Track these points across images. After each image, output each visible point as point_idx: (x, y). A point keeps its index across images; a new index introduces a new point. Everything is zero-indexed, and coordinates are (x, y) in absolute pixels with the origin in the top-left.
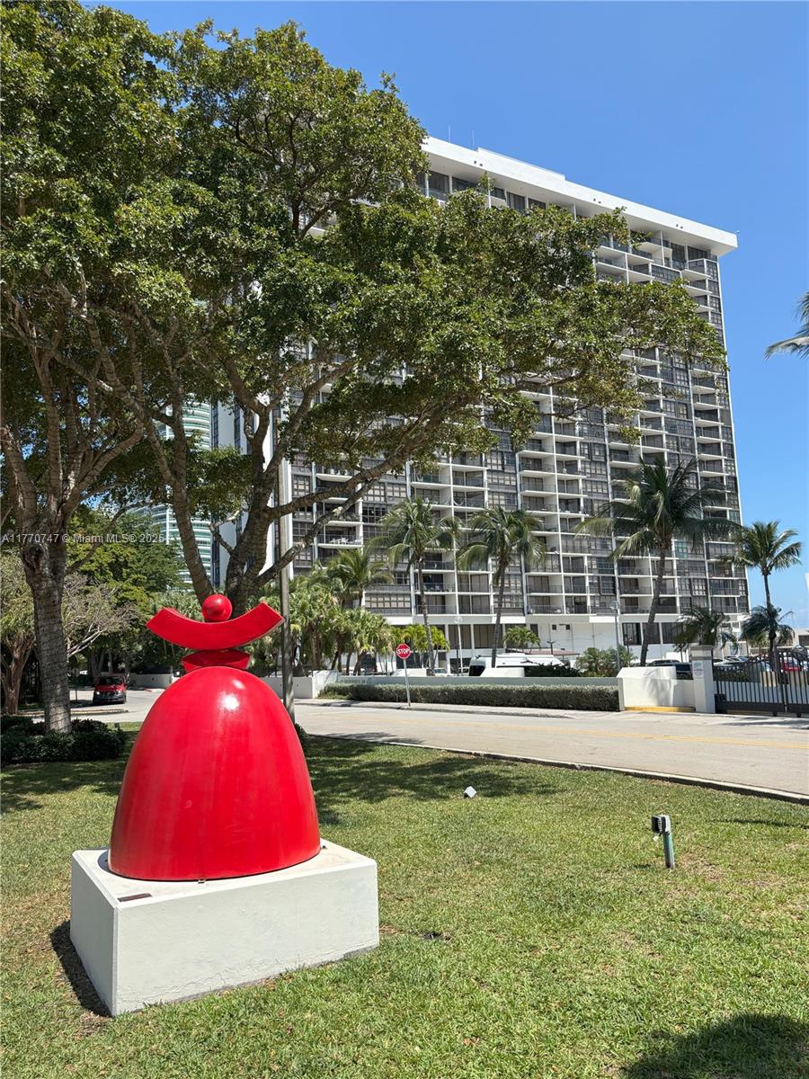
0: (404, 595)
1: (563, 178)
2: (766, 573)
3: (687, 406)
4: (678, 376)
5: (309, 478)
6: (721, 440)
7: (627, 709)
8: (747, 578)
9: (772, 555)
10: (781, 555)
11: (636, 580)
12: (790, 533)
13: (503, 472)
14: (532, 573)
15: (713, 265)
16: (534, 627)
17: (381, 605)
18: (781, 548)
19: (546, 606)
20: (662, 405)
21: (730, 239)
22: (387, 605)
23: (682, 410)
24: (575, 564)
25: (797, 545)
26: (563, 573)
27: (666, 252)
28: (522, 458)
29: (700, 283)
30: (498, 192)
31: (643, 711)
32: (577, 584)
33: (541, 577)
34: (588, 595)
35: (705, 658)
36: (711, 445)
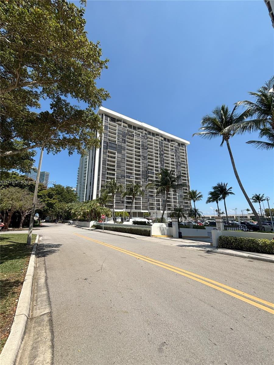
0: (123, 205)
1: (158, 129)
2: (194, 201)
3: (180, 172)
4: (179, 166)
5: (105, 181)
6: (187, 179)
7: (152, 236)
8: (192, 205)
9: (196, 197)
10: (198, 197)
11: (170, 204)
12: (200, 193)
13: (145, 182)
14: (150, 202)
15: (185, 147)
16: (150, 213)
17: (118, 207)
18: (198, 196)
19: (152, 209)
20: (175, 171)
21: (188, 143)
22: (120, 207)
23: (179, 173)
24: (158, 201)
25: (201, 195)
26: (156, 202)
27: (177, 144)
28: (148, 179)
29: (183, 150)
30: (146, 130)
31: (156, 237)
32: (159, 205)
33: (152, 203)
34: (161, 207)
35: (176, 221)
36: (185, 179)
